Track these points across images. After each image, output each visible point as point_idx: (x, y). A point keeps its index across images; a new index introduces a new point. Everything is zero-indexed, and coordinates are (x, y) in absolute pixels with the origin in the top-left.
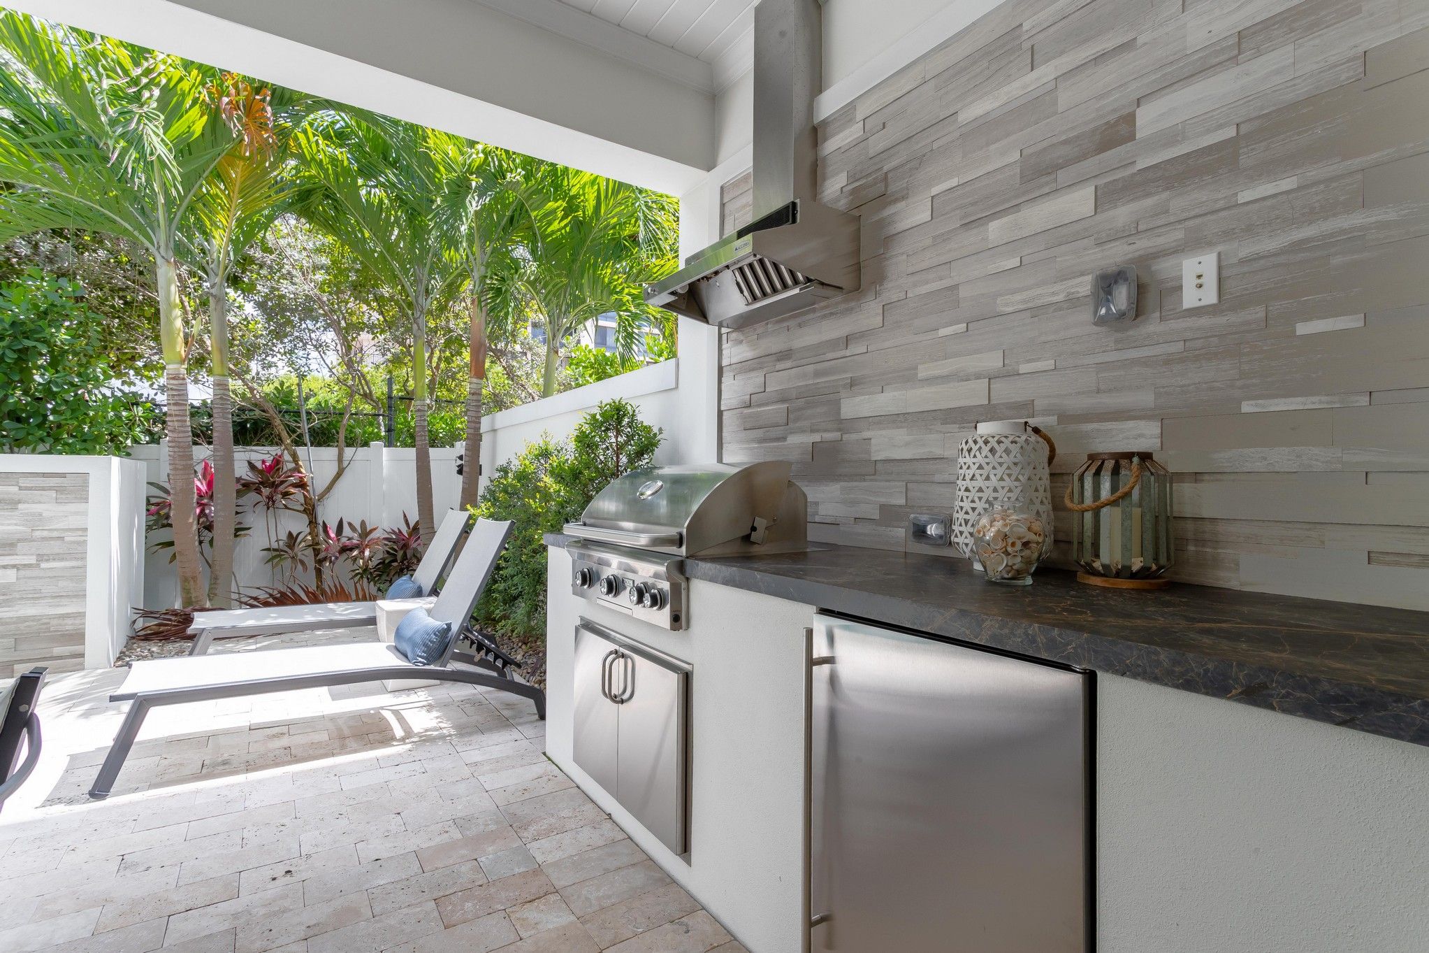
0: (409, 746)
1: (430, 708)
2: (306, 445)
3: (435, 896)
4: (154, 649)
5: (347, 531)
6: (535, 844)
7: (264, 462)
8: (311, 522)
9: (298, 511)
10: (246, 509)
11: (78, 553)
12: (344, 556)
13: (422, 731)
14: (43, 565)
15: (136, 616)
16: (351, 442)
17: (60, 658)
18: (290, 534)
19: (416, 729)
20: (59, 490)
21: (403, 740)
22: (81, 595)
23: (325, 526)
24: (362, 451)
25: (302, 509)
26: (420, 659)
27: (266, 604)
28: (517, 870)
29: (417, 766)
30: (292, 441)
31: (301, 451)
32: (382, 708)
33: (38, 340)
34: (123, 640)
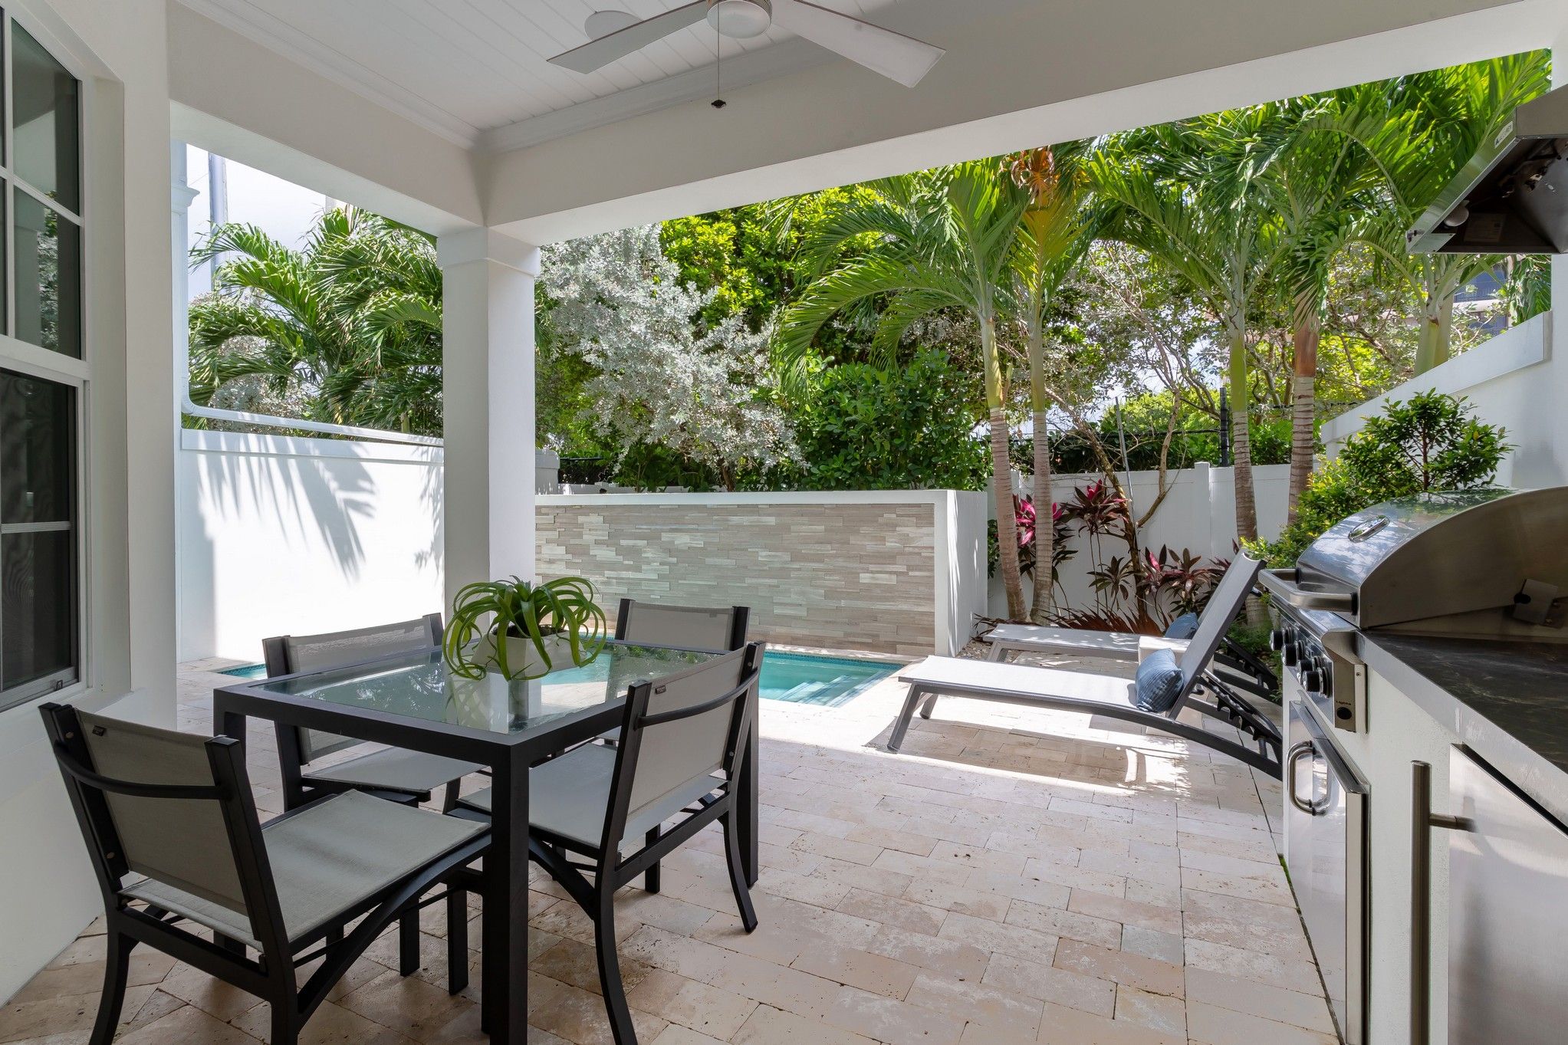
0: (1132, 792)
1: (1178, 762)
2: (1124, 470)
3: (1062, 934)
4: (984, 650)
5: (1169, 560)
6: (1196, 943)
7: (1089, 487)
8: (1132, 549)
9: (1119, 536)
10: (1073, 533)
11: (928, 565)
12: (1166, 586)
13: (1155, 782)
14: (910, 573)
15: (978, 621)
16: (1174, 462)
17: (921, 645)
18: (1114, 558)
19: (1151, 777)
20: (918, 516)
21: (1130, 783)
22: (931, 599)
23: (1147, 553)
24: (1185, 473)
25: (1123, 534)
26: (1145, 704)
27: (1074, 626)
28: (1156, 956)
29: (1126, 815)
30: (1114, 466)
31: (1120, 476)
32: (1130, 748)
33: (924, 401)
34: (966, 639)
